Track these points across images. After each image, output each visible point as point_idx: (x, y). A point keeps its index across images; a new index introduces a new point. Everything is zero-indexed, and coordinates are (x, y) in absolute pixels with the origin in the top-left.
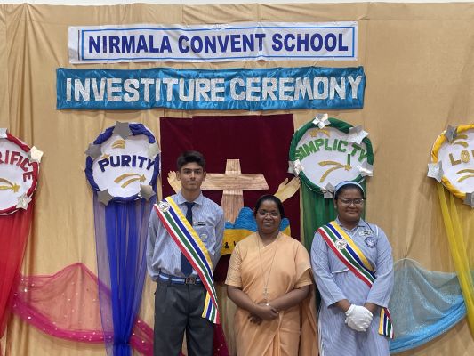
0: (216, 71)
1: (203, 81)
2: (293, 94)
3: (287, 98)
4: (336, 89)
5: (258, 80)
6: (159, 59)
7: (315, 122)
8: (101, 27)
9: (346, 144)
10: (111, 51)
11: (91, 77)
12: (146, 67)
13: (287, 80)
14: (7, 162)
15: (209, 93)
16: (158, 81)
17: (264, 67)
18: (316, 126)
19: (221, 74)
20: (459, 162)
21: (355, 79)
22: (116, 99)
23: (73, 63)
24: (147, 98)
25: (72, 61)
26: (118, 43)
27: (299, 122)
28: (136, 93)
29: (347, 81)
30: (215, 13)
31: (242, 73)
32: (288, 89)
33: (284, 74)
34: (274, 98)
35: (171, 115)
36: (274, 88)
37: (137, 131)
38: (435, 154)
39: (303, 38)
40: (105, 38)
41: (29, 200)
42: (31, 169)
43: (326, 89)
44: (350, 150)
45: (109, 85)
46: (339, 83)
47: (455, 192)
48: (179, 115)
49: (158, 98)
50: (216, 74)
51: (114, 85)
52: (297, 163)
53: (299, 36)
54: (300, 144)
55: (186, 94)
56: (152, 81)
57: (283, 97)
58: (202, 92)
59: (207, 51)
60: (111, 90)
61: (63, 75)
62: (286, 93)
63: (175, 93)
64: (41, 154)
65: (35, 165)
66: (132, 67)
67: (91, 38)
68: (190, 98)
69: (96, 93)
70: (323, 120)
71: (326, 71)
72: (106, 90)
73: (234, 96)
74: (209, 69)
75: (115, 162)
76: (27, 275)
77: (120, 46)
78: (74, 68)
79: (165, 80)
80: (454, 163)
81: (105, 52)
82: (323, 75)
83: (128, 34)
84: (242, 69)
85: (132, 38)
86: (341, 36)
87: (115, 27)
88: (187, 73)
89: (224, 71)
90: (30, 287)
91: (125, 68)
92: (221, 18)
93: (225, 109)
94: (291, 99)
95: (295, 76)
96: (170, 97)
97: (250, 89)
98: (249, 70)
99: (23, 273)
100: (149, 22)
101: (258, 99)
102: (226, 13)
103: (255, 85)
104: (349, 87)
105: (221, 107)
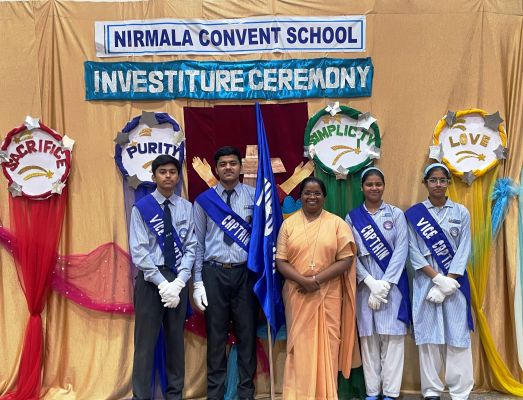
0: (235, 63)
1: (223, 72)
2: (307, 84)
3: (301, 87)
4: (346, 79)
5: (274, 71)
6: (181, 52)
7: (327, 110)
8: (126, 22)
9: (356, 129)
10: (136, 45)
11: (117, 69)
12: (169, 60)
13: (301, 71)
14: (40, 150)
15: (229, 84)
16: (181, 73)
17: (280, 59)
18: (329, 113)
19: (239, 66)
20: (458, 144)
21: (363, 69)
22: (142, 90)
23: (100, 56)
24: (171, 89)
25: (99, 55)
26: (142, 37)
27: (313, 109)
28: (161, 84)
29: (356, 71)
30: (233, 8)
31: (259, 64)
32: (302, 79)
33: (299, 65)
34: (289, 88)
35: (194, 105)
36: (290, 78)
37: (163, 120)
38: (437, 137)
39: (315, 31)
40: (129, 32)
41: (63, 185)
42: (63, 157)
43: (337, 79)
44: (359, 134)
45: (135, 77)
46: (349, 73)
47: (455, 171)
48: (201, 105)
49: (181, 89)
50: (236, 66)
51: (139, 77)
52: (311, 147)
53: (312, 29)
54: (314, 130)
55: (207, 85)
56: (175, 73)
57: (298, 87)
58: (222, 82)
59: (226, 44)
60: (136, 81)
61: (91, 67)
62: (301, 83)
63: (197, 84)
64: (73, 142)
65: (67, 152)
66: (156, 60)
67: (117, 33)
68: (211, 89)
69: (123, 86)
70: (334, 108)
71: (337, 62)
72: (132, 81)
73: (252, 86)
74: (228, 61)
75: (143, 149)
76: (64, 254)
77: (144, 40)
78: (101, 61)
79: (188, 72)
80: (453, 145)
81: (130, 45)
82: (334, 66)
83: (151, 29)
84: (259, 61)
85: (155, 32)
86: (350, 29)
87: (139, 22)
88: (208, 65)
89: (242, 63)
90: (67, 265)
91: (149, 61)
92: (239, 13)
93: (245, 99)
94: (305, 88)
95: (309, 67)
96: (192, 88)
97: (267, 80)
98: (266, 61)
99: (60, 252)
100: (171, 17)
101: (274, 89)
102: (243, 8)
103: (272, 75)
104: (358, 77)
105: (240, 96)
